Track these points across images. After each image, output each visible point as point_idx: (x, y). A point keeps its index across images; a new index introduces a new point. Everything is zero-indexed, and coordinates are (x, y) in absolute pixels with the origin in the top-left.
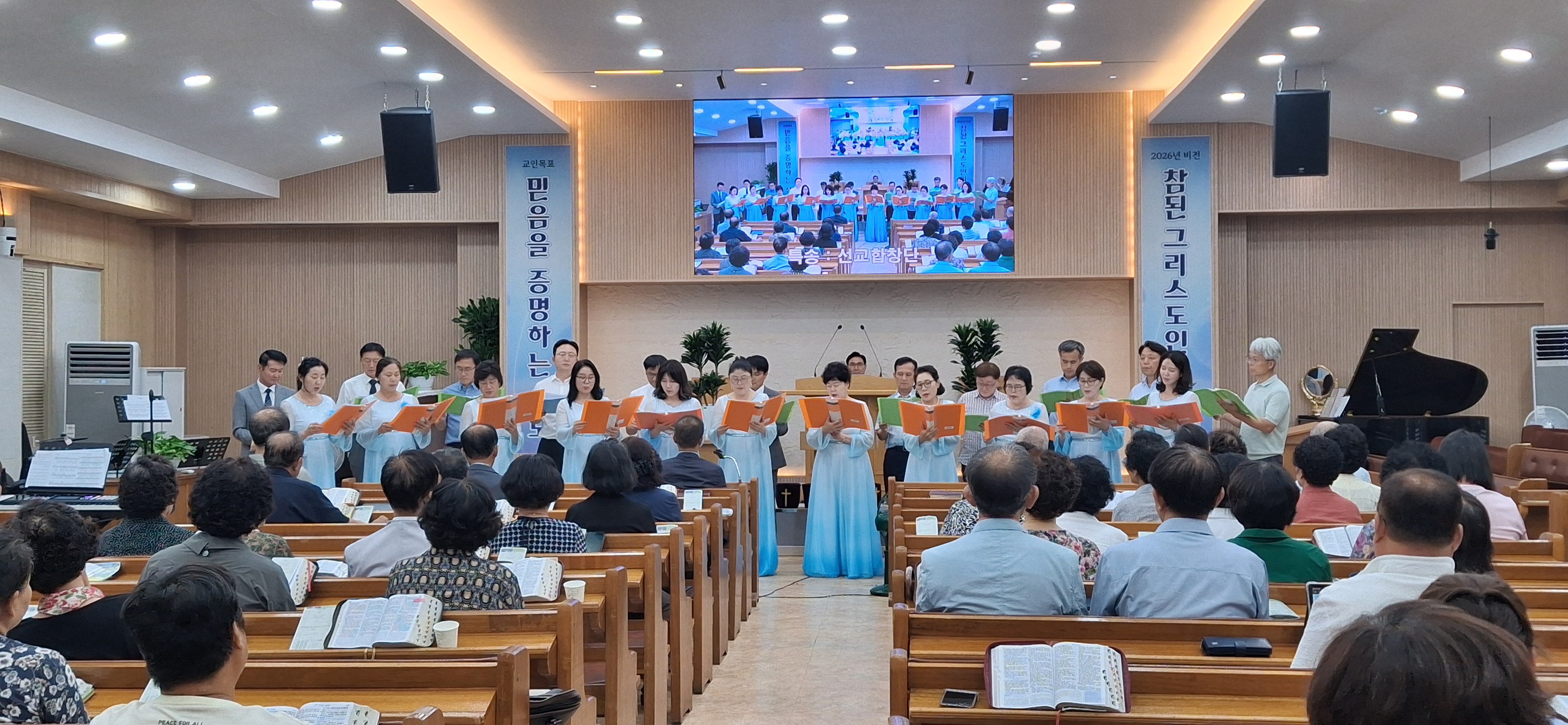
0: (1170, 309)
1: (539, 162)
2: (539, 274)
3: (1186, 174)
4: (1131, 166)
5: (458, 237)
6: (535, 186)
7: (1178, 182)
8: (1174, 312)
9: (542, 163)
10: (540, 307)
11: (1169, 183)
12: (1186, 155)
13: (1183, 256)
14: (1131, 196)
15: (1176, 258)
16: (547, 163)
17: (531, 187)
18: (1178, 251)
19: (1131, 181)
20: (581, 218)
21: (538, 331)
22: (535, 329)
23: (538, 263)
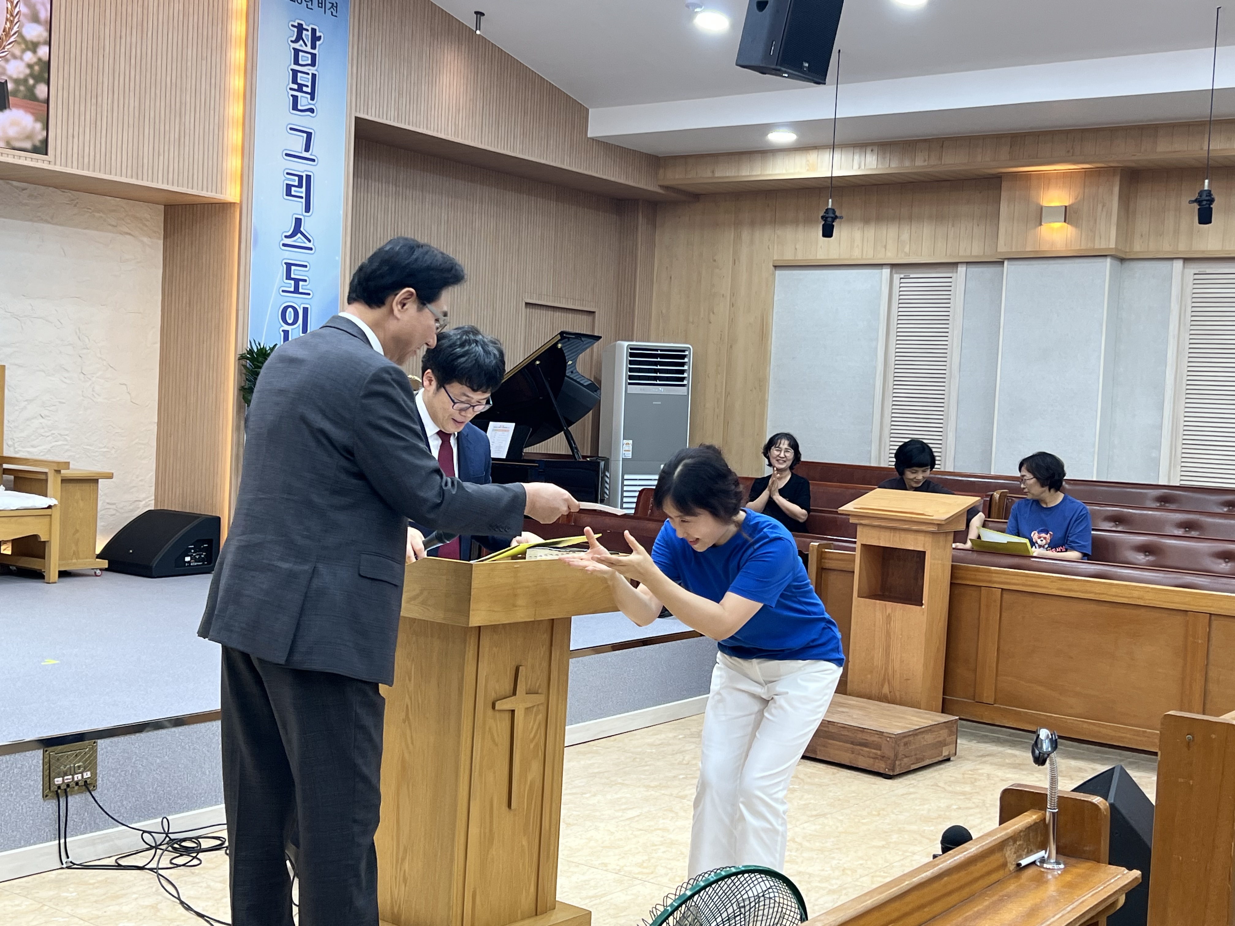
0: (289, 266)
3: (320, 37)
7: (309, 49)
8: (296, 273)
11: (297, 46)
12: (320, 4)
13: (308, 177)
15: (300, 177)
18: (301, 168)
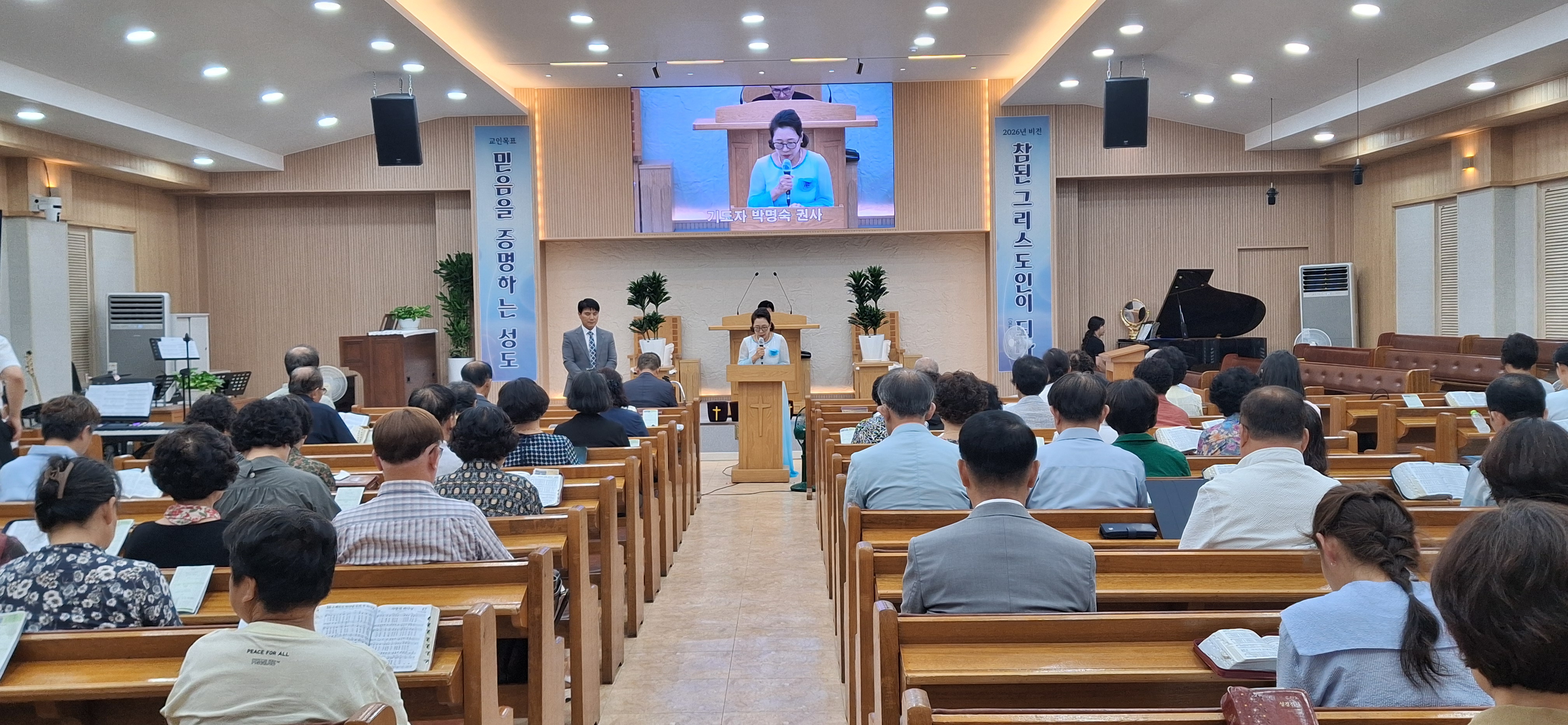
0: (1018, 256)
1: (503, 140)
2: (505, 233)
3: (1031, 147)
4: (987, 141)
5: (436, 202)
6: (500, 159)
7: (1025, 153)
8: (1023, 258)
9: (506, 141)
10: (507, 260)
11: (1017, 154)
12: (1030, 131)
13: (1028, 213)
14: (987, 165)
15: (1023, 214)
16: (509, 140)
17: (497, 161)
18: (1024, 209)
19: (987, 153)
20: (540, 186)
21: (505, 280)
22: (503, 278)
23: (504, 224)
